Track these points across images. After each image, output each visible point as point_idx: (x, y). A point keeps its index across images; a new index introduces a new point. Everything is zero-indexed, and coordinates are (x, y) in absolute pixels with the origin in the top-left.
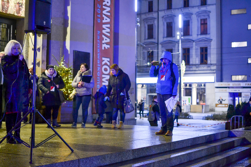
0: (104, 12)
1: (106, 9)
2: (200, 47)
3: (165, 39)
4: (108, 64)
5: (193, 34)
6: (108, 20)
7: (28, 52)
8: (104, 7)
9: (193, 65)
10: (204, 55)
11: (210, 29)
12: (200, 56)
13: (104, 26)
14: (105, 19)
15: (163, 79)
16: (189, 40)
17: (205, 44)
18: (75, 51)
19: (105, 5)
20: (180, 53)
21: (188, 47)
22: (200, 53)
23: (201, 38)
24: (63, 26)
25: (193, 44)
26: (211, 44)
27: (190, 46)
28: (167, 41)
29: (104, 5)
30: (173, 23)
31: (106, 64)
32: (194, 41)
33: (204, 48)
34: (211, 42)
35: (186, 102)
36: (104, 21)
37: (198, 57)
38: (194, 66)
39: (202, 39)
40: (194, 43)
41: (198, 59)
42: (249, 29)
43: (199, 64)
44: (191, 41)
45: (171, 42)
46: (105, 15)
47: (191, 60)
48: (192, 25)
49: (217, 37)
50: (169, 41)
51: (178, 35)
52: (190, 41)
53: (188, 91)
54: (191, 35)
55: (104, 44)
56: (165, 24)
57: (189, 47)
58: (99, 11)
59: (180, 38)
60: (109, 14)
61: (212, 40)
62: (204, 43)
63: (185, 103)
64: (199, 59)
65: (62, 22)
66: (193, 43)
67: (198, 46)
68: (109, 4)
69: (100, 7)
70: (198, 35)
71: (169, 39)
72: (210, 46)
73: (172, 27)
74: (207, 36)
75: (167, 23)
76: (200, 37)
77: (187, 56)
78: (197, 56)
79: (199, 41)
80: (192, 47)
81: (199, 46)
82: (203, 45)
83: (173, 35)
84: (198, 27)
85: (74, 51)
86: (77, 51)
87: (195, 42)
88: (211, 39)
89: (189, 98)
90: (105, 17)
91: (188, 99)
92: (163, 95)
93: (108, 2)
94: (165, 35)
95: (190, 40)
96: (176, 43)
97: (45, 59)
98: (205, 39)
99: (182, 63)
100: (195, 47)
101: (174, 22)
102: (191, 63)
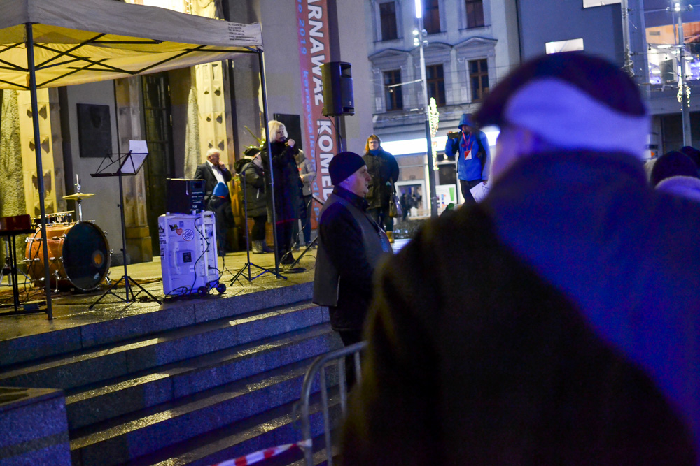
0: (313, 32)
1: (315, 26)
2: (468, 59)
3: (380, 46)
4: (329, 131)
5: (447, 29)
6: (321, 47)
7: (198, 124)
8: (311, 23)
9: (454, 106)
10: (480, 78)
11: (489, 14)
12: (471, 81)
13: (314, 60)
14: (314, 46)
15: (469, 157)
16: (439, 45)
17: (480, 51)
18: (277, 115)
19: (314, 19)
20: (423, 81)
21: (439, 63)
22: (471, 75)
23: (469, 39)
24: (250, 70)
25: (449, 55)
26: (495, 50)
27: (444, 61)
28: (386, 52)
29: (311, 19)
30: (396, 3)
31: (325, 133)
32: (452, 46)
33: (479, 63)
34: (495, 45)
35: (445, 198)
36: (313, 51)
37: (467, 85)
38: (457, 108)
39: (472, 39)
40: (453, 52)
41: (466, 90)
42: (585, 6)
43: (470, 102)
44: (445, 46)
45: (395, 53)
46: (313, 37)
47: (448, 94)
48: (444, 6)
49: (509, 31)
50: (391, 51)
51: (416, 37)
52: (444, 48)
53: (445, 172)
54: (445, 32)
55: (317, 94)
56: (377, 8)
57: (441, 63)
58: (303, 32)
59: (421, 42)
60: (321, 35)
61: (497, 40)
62: (478, 48)
63: (443, 203)
64: (467, 88)
65: (249, 62)
66: (451, 51)
67: (464, 58)
68: (319, 16)
69: (303, 25)
70: (460, 30)
71: (389, 45)
72: (494, 56)
73: (394, 14)
74: (485, 32)
75: (381, 5)
76: (466, 34)
77: (437, 85)
78: (462, 83)
79: (466, 46)
80: (449, 62)
81: (466, 58)
82: (476, 54)
83: (399, 35)
84: (460, 11)
85: (274, 115)
86: (280, 114)
87: (456, 50)
88: (494, 38)
89: (451, 189)
90: (314, 42)
91: (448, 190)
92: (469, 182)
93: (317, 12)
94: (380, 37)
95: (442, 45)
96: (407, 53)
97: (231, 136)
98: (480, 39)
99: (429, 104)
100: (458, 61)
101: (398, 3)
102: (449, 100)
